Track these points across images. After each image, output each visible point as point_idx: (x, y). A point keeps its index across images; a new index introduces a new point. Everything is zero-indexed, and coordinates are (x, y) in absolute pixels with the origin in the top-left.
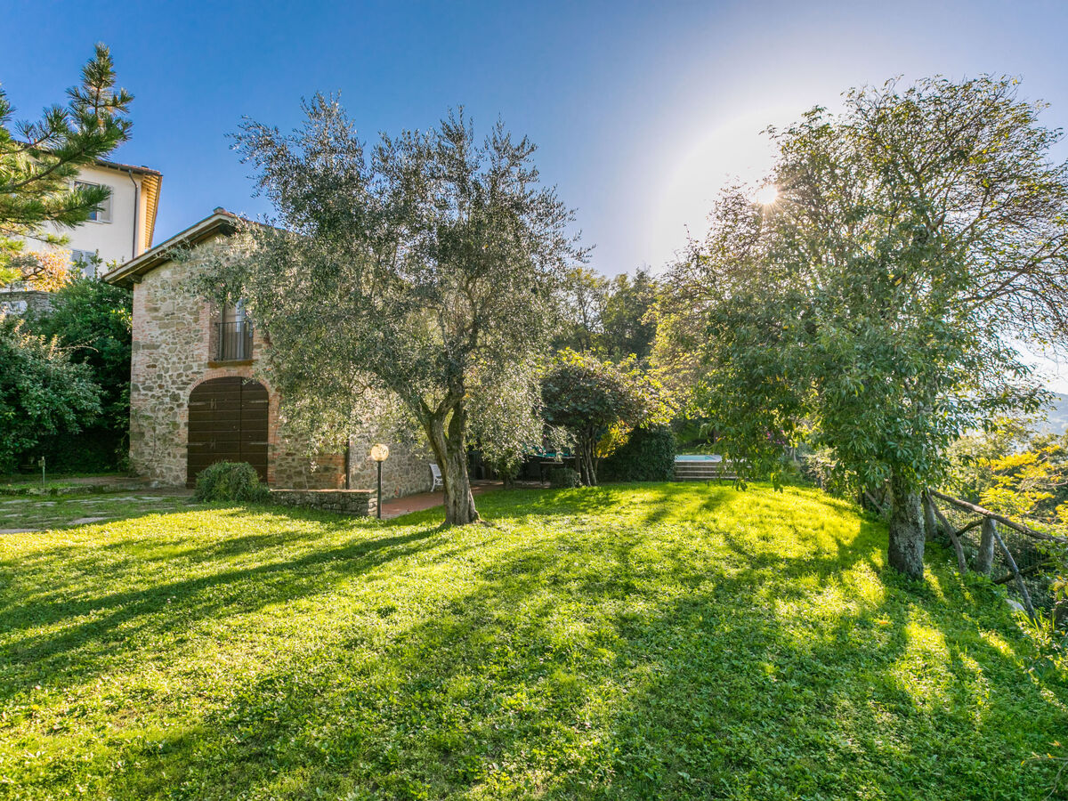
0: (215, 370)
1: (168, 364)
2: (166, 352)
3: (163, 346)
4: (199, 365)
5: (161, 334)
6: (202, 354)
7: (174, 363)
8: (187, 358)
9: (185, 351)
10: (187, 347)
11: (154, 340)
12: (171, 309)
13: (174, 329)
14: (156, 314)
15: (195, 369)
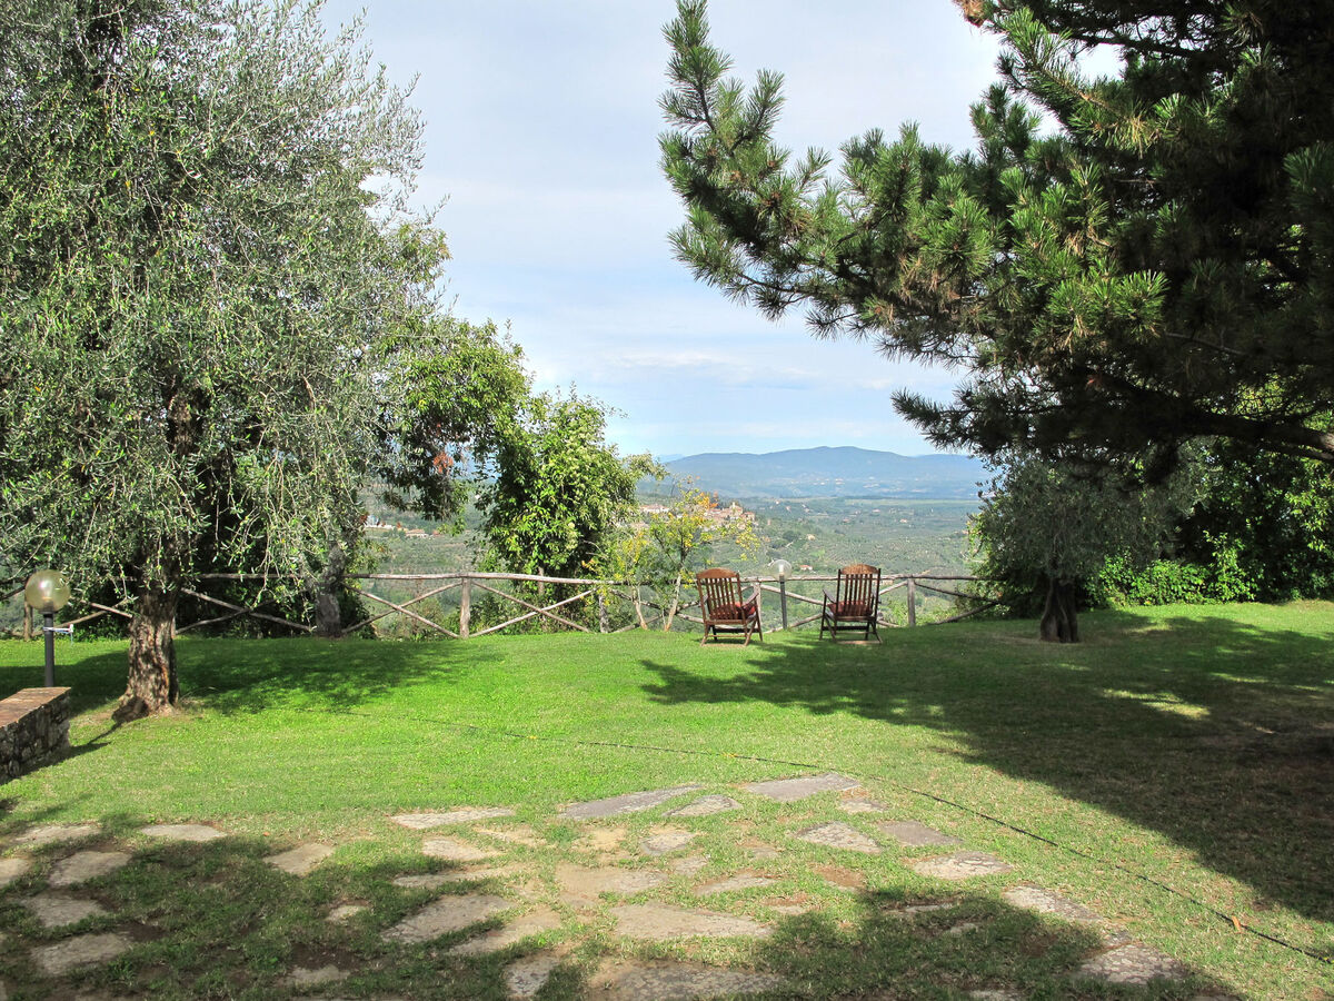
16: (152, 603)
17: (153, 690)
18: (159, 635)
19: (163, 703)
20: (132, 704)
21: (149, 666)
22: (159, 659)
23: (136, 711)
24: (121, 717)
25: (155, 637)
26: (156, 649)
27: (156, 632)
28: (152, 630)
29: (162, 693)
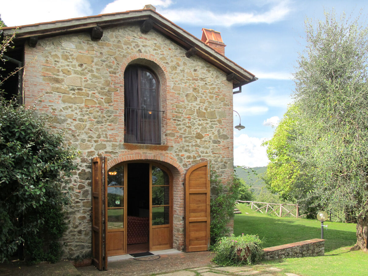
0: (130, 152)
1: (77, 140)
2: (73, 128)
3: (69, 121)
4: (113, 146)
5: (66, 108)
6: (117, 135)
7: (83, 141)
8: (99, 136)
9: (97, 129)
10: (99, 126)
11: (57, 113)
12: (78, 84)
13: (83, 105)
14: (57, 85)
15: (109, 149)
16: (361, 221)
17: (362, 244)
18: (363, 230)
19: (364, 248)
20: (356, 247)
21: (361, 238)
22: (363, 236)
23: (357, 249)
24: (353, 249)
25: (362, 230)
26: (362, 233)
27: (362, 229)
28: (361, 228)
29: (364, 245)
